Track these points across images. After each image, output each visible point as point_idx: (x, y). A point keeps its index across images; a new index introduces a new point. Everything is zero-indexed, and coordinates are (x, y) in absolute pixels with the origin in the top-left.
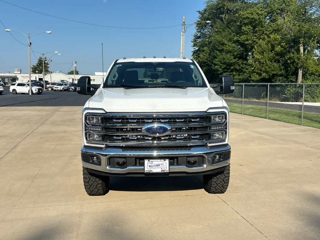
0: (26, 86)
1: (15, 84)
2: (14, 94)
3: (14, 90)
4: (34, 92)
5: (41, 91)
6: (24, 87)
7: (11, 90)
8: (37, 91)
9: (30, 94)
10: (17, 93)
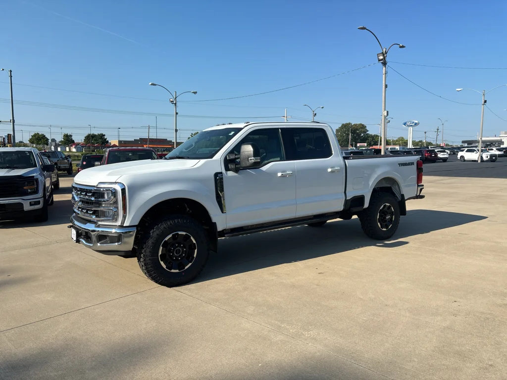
0: (476, 152)
1: (464, 150)
2: (461, 161)
3: (462, 157)
4: (485, 158)
5: (494, 158)
6: (473, 154)
7: (459, 157)
8: (489, 157)
9: (479, 161)
10: (465, 161)
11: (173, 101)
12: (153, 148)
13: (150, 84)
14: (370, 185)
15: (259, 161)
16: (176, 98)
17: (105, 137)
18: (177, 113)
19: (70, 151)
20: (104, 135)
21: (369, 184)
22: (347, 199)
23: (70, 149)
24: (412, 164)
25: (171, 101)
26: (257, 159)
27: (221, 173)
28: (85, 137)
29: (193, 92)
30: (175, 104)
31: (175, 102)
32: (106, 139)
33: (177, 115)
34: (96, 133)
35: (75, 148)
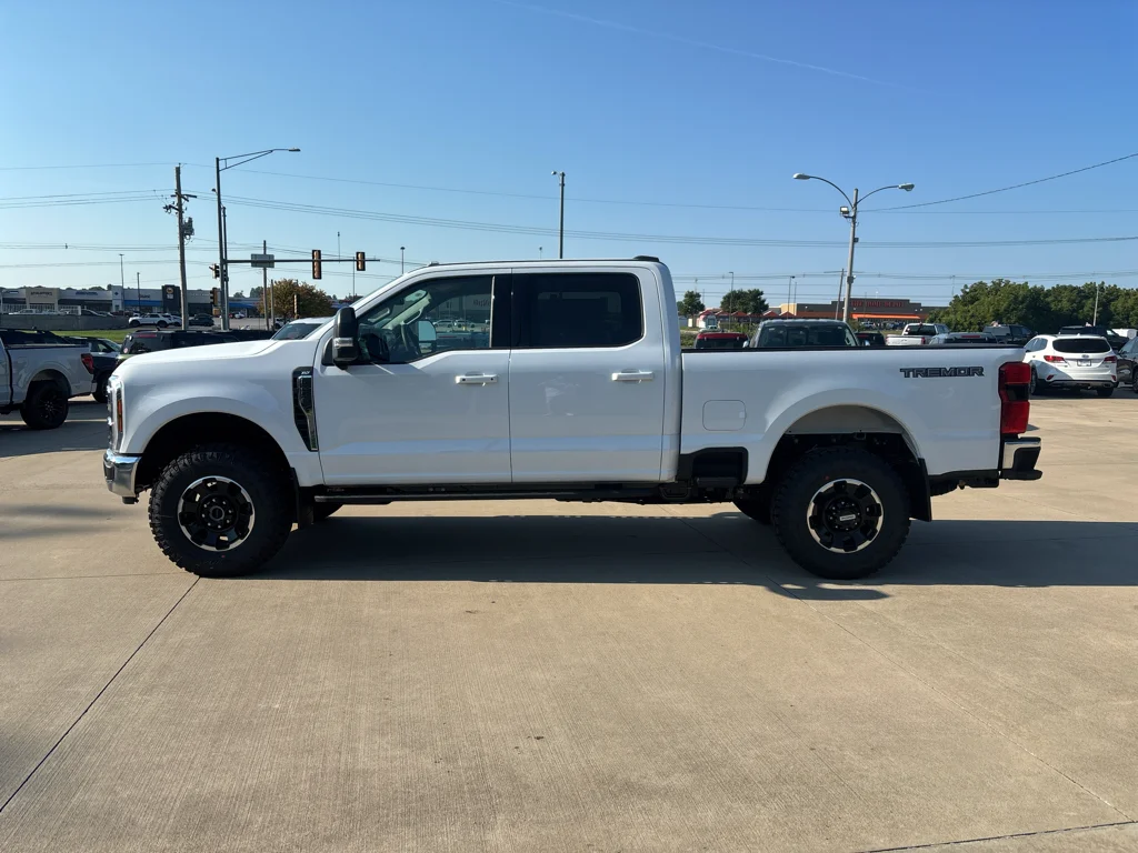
11: (848, 212)
12: (872, 320)
13: (795, 176)
14: (770, 423)
15: (351, 345)
16: (856, 203)
17: (763, 297)
18: (855, 240)
19: (695, 327)
20: (762, 293)
21: (765, 422)
22: (682, 452)
23: (694, 323)
24: (978, 371)
25: (844, 212)
26: (346, 342)
27: (311, 370)
28: (724, 298)
29: (902, 187)
30: (854, 217)
31: (852, 214)
32: (764, 301)
33: (856, 245)
34: (745, 289)
35: (704, 319)
